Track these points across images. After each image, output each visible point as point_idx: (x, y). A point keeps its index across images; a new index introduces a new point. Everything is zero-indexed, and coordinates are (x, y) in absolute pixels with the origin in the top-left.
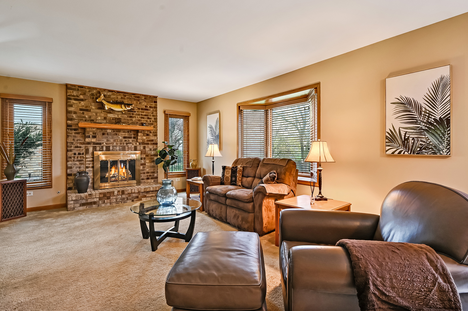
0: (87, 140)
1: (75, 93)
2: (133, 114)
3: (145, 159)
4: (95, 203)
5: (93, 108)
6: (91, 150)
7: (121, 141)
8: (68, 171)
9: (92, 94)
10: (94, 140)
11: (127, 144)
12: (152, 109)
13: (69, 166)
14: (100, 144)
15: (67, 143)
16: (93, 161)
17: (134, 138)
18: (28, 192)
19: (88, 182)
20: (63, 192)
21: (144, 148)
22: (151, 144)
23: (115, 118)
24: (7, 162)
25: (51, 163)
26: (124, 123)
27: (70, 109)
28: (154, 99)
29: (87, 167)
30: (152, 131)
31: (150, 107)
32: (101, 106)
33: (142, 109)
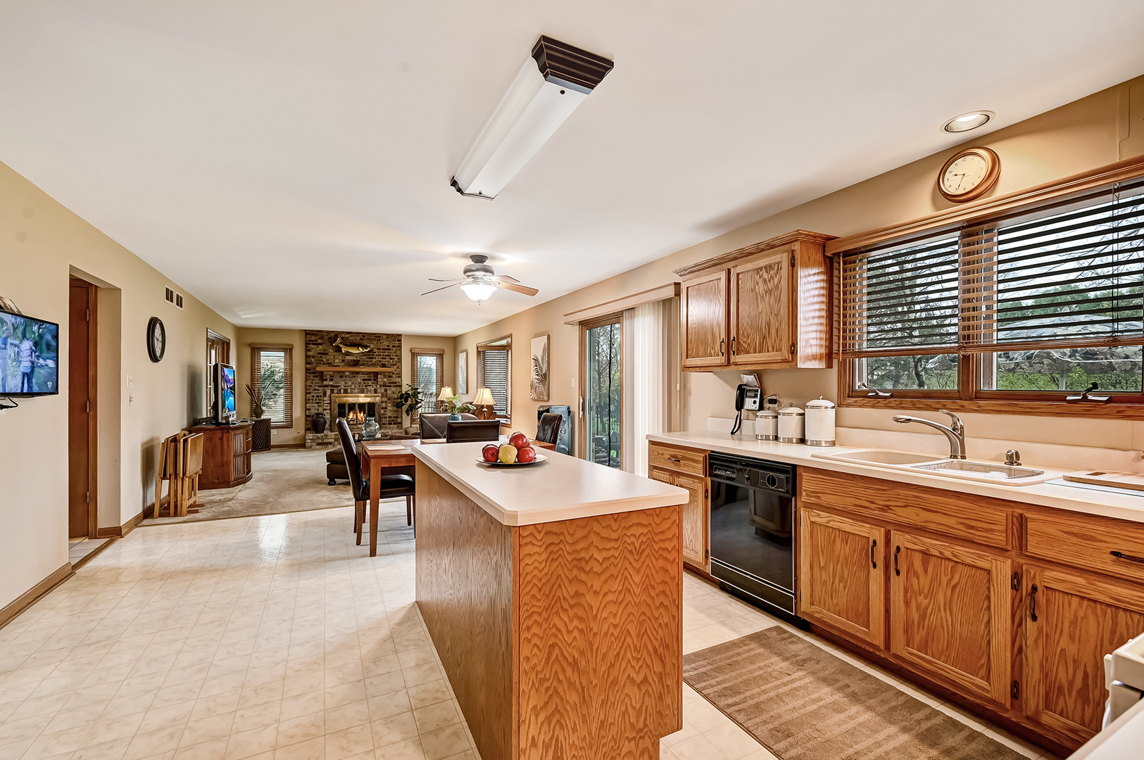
0: (325, 383)
1: (313, 338)
2: (373, 355)
3: (386, 402)
4: (330, 443)
5: (331, 351)
6: (328, 392)
7: (360, 383)
8: (307, 412)
9: (330, 338)
10: (331, 383)
11: (366, 386)
12: (394, 349)
13: (308, 407)
14: (338, 386)
15: (306, 386)
16: (330, 403)
17: (374, 380)
18: (272, 430)
19: (325, 423)
20: (302, 432)
21: (386, 390)
22: (394, 386)
23: (354, 360)
24: (256, 403)
25: (292, 405)
26: (362, 365)
27: (309, 353)
28: (397, 338)
29: (325, 410)
30: (395, 373)
31: (393, 346)
32: (338, 349)
33: (383, 349)
